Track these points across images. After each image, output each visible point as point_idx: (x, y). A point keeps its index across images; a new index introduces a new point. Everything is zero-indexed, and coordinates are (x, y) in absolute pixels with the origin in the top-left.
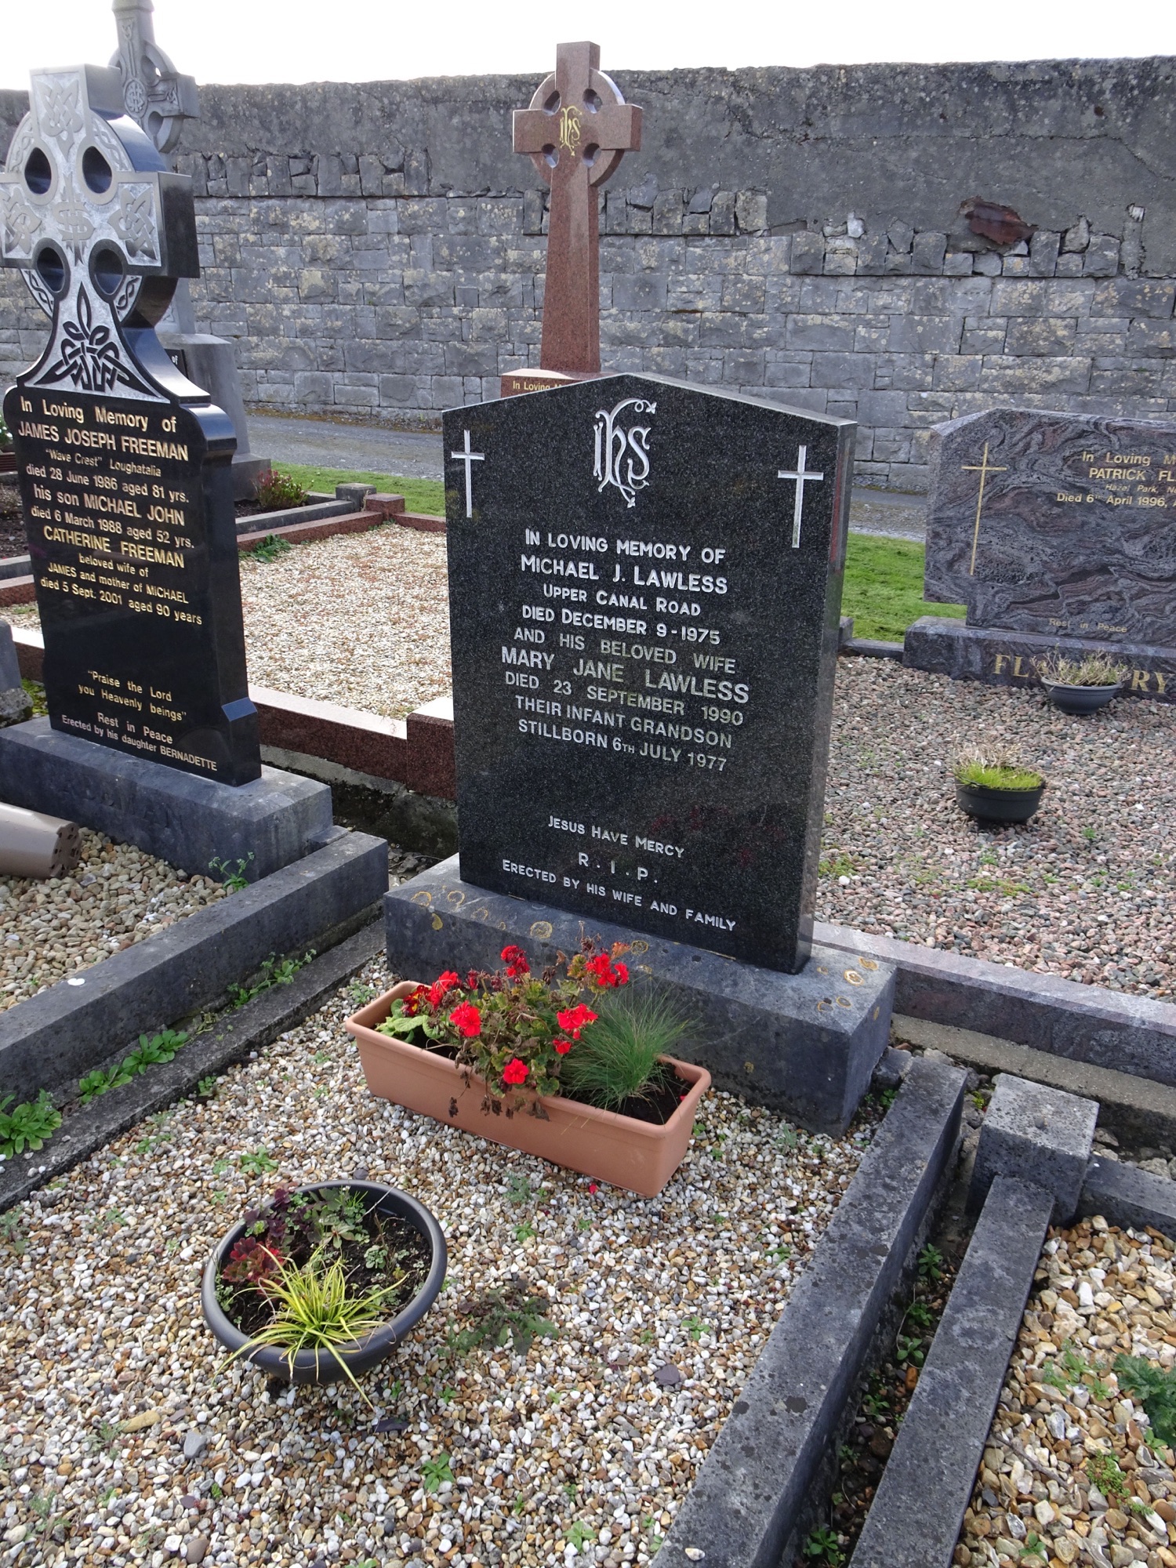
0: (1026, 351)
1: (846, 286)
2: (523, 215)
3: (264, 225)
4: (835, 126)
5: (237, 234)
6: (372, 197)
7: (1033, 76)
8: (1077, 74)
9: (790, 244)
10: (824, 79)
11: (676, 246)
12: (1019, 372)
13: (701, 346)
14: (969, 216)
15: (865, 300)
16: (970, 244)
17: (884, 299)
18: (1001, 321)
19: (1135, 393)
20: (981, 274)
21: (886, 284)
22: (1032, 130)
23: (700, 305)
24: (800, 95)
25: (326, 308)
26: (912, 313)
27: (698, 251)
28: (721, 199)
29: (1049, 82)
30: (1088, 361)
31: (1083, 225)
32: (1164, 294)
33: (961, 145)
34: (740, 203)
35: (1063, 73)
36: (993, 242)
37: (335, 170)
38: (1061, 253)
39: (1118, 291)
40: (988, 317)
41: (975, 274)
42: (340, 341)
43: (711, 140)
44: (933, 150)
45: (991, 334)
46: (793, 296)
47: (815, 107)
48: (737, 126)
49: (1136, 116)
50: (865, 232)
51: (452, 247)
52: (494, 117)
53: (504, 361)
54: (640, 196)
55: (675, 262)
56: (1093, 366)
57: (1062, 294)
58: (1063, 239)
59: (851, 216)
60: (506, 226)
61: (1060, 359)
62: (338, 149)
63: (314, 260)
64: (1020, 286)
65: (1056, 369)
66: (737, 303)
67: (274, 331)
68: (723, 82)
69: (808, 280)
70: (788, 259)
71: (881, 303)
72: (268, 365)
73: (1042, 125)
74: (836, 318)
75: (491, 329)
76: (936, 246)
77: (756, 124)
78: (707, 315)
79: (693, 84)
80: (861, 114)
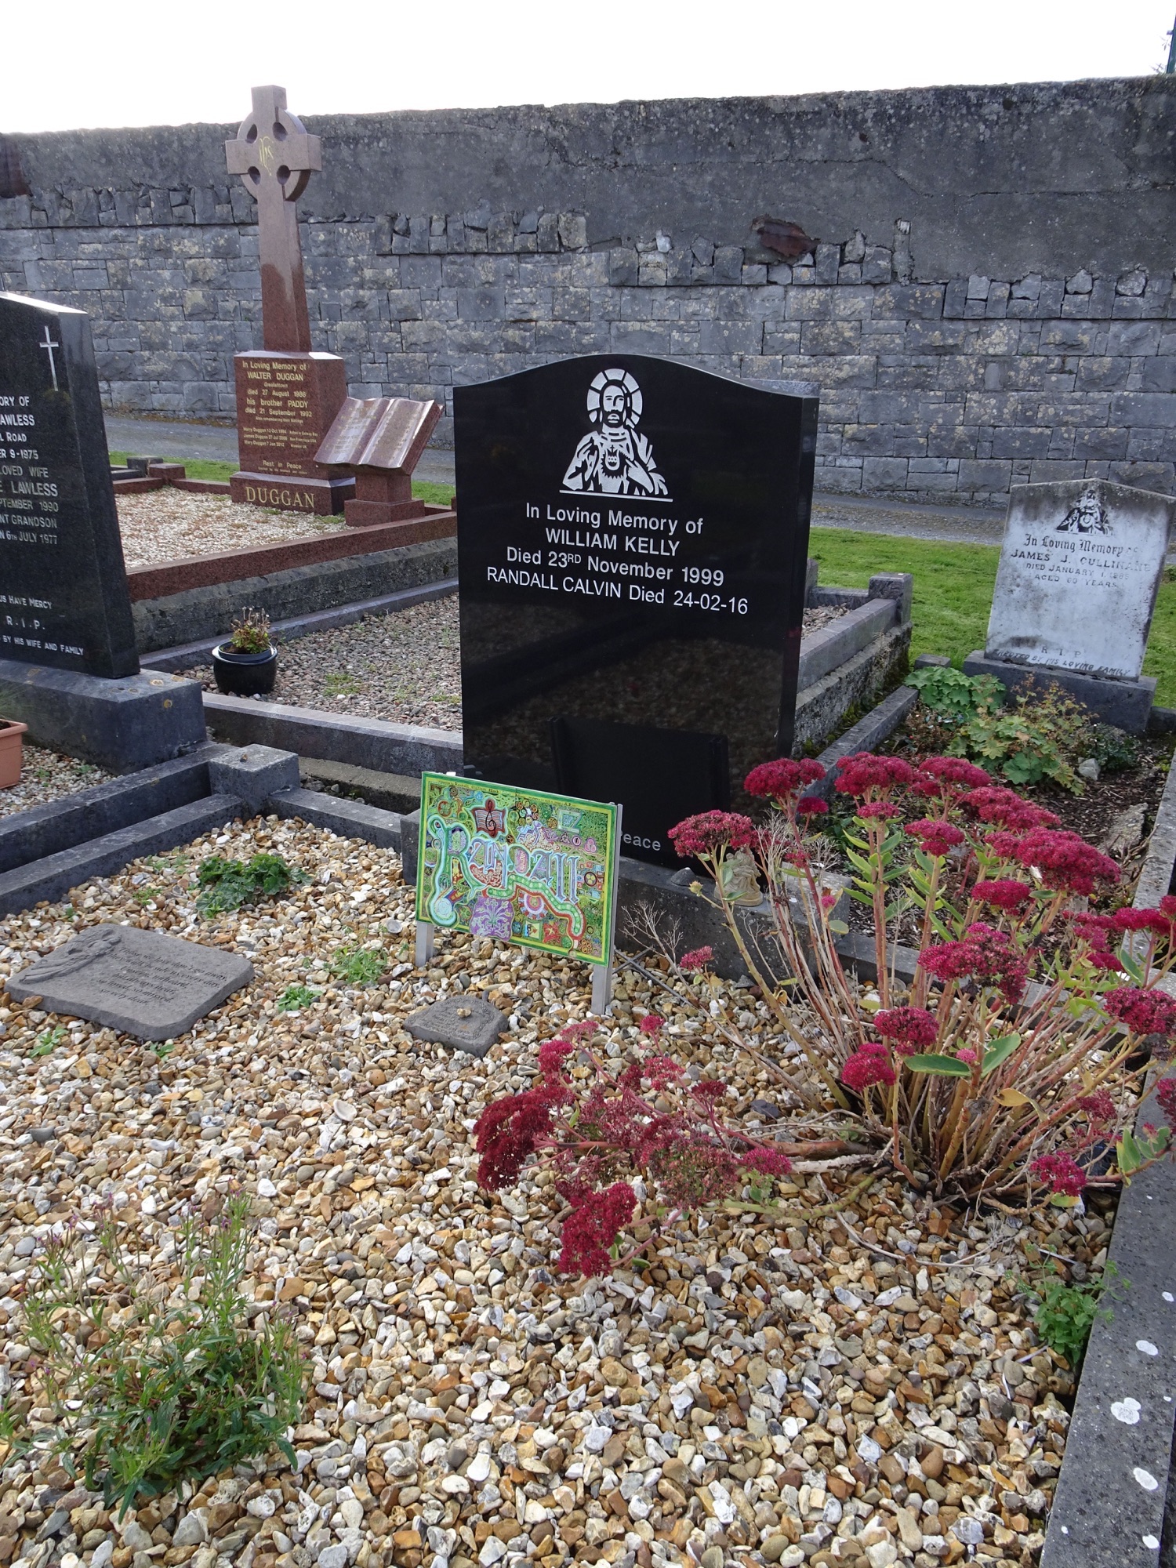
0: (819, 351)
1: (660, 296)
2: (375, 237)
3: (151, 252)
4: (639, 154)
5: (127, 259)
6: (243, 224)
7: (805, 107)
8: (842, 105)
9: (609, 259)
10: (627, 113)
11: (510, 263)
12: (814, 370)
13: (537, 352)
14: (760, 232)
15: (677, 308)
16: (763, 257)
17: (692, 307)
18: (794, 324)
19: (916, 387)
20: (775, 283)
21: (694, 293)
22: (809, 155)
23: (534, 315)
24: (608, 128)
25: (209, 324)
26: (718, 319)
27: (530, 266)
28: (545, 220)
29: (818, 113)
30: (874, 359)
31: (859, 237)
32: (933, 298)
33: (749, 169)
34: (562, 224)
35: (830, 105)
36: (782, 255)
37: (210, 200)
38: (842, 263)
39: (894, 296)
40: (784, 321)
41: (770, 283)
42: (222, 354)
43: (534, 169)
44: (724, 174)
45: (788, 336)
46: (615, 306)
47: (621, 138)
48: (555, 155)
49: (895, 141)
50: (673, 248)
51: (315, 268)
52: (345, 152)
53: (367, 369)
54: (475, 218)
55: (510, 276)
56: (878, 364)
57: (846, 301)
58: (842, 251)
59: (659, 233)
60: (361, 248)
61: (849, 358)
62: (211, 182)
63: (195, 281)
64: (809, 293)
65: (846, 367)
66: (566, 312)
67: (164, 346)
68: (541, 118)
69: (626, 291)
70: (607, 273)
71: (690, 310)
72: (160, 377)
73: (816, 151)
74: (653, 324)
75: (353, 340)
76: (733, 259)
77: (571, 154)
78: (541, 323)
79: (515, 119)
80: (661, 143)
